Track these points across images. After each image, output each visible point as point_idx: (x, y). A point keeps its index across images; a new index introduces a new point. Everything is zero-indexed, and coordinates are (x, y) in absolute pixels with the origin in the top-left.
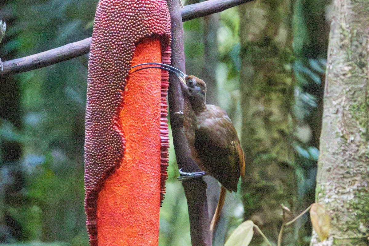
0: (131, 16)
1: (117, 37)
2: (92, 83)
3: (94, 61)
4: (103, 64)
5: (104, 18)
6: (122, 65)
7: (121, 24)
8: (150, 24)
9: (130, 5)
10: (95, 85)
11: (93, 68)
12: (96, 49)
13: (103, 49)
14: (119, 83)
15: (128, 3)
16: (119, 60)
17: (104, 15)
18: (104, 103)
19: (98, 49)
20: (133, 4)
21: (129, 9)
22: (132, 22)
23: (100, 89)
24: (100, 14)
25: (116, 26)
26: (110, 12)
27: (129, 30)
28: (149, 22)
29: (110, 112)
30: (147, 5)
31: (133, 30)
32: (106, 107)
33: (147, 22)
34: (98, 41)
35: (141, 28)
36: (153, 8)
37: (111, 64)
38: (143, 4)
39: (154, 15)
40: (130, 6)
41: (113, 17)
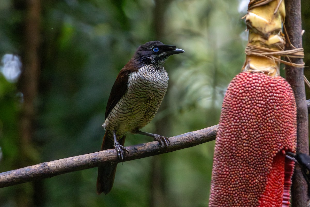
0: (262, 104)
1: (248, 124)
2: (220, 167)
3: (222, 146)
4: (232, 149)
5: (235, 105)
6: (251, 152)
7: (252, 111)
8: (279, 113)
9: (261, 93)
10: (223, 169)
11: (221, 153)
12: (226, 134)
13: (233, 134)
14: (246, 169)
15: (259, 92)
16: (249, 147)
17: (234, 101)
18: (231, 188)
19: (228, 134)
20: (264, 93)
21: (260, 97)
22: (263, 110)
23: (228, 173)
24: (230, 100)
25: (247, 113)
26: (241, 99)
27: (259, 118)
28: (279, 111)
29: (236, 197)
30: (277, 95)
31: (263, 119)
32: (233, 191)
33: (277, 111)
34: (228, 126)
35: (271, 116)
36: (283, 97)
37: (240, 150)
38: (273, 93)
39: (284, 105)
40: (261, 95)
41: (244, 104)
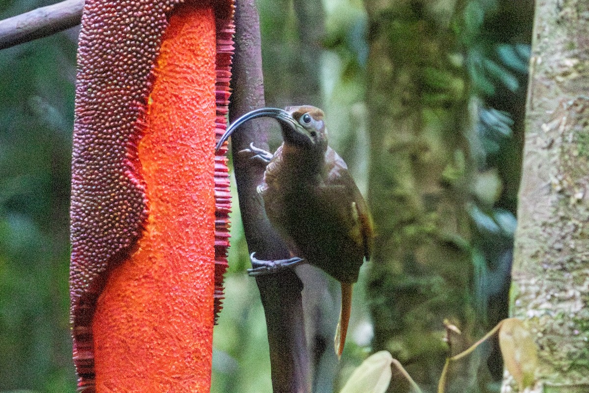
2: (86, 90)
3: (88, 49)
4: (105, 53)
6: (143, 55)
10: (90, 93)
11: (86, 62)
12: (93, 26)
13: (106, 24)
14: (135, 90)
16: (136, 46)
19: (97, 25)
23: (100, 100)
29: (118, 145)
32: (111, 134)
34: (96, 9)
